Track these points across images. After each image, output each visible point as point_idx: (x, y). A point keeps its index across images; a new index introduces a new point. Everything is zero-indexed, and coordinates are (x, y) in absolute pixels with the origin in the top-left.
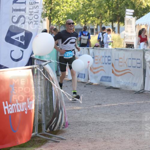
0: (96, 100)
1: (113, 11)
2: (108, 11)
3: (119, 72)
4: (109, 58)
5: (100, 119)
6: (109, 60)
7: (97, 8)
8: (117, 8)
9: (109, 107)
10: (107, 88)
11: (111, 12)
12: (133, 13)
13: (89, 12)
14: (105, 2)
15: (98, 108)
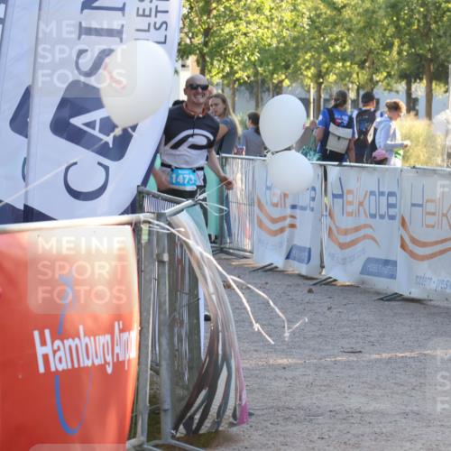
0: (344, 336)
1: (412, 44)
2: (396, 42)
3: (424, 245)
4: (392, 200)
5: (354, 402)
6: (390, 206)
8: (426, 33)
9: (388, 362)
10: (382, 299)
11: (406, 47)
13: (333, 43)
14: (387, 15)
15: (348, 365)
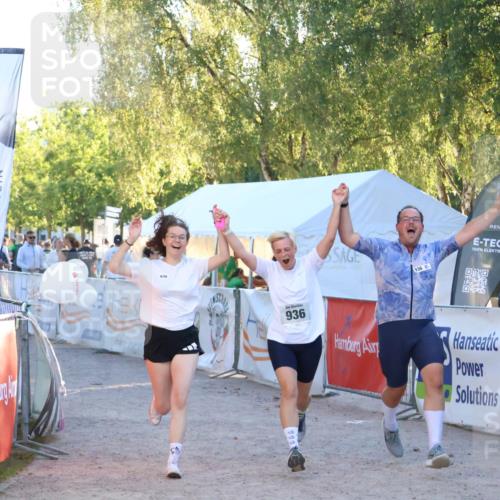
0: (86, 374)
7: (44, 200)
10: (96, 353)
11: (69, 209)
12: (120, 214)
13: (28, 205)
14: (60, 191)
